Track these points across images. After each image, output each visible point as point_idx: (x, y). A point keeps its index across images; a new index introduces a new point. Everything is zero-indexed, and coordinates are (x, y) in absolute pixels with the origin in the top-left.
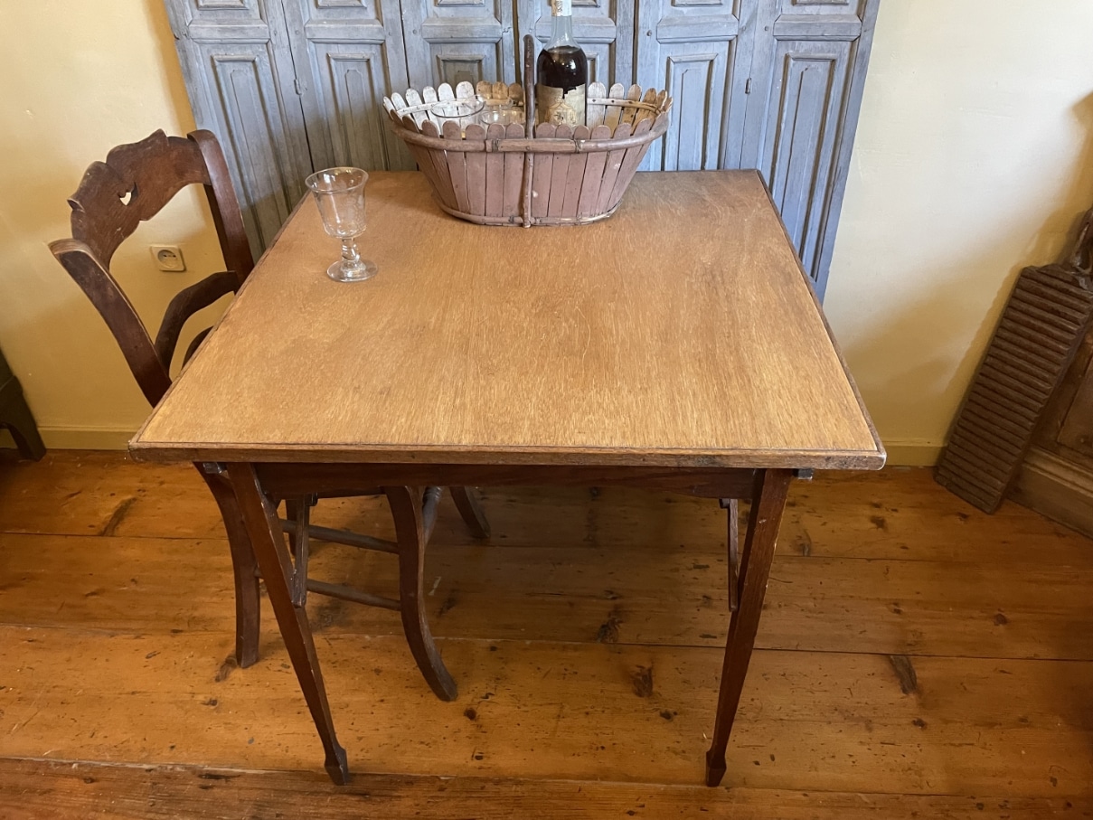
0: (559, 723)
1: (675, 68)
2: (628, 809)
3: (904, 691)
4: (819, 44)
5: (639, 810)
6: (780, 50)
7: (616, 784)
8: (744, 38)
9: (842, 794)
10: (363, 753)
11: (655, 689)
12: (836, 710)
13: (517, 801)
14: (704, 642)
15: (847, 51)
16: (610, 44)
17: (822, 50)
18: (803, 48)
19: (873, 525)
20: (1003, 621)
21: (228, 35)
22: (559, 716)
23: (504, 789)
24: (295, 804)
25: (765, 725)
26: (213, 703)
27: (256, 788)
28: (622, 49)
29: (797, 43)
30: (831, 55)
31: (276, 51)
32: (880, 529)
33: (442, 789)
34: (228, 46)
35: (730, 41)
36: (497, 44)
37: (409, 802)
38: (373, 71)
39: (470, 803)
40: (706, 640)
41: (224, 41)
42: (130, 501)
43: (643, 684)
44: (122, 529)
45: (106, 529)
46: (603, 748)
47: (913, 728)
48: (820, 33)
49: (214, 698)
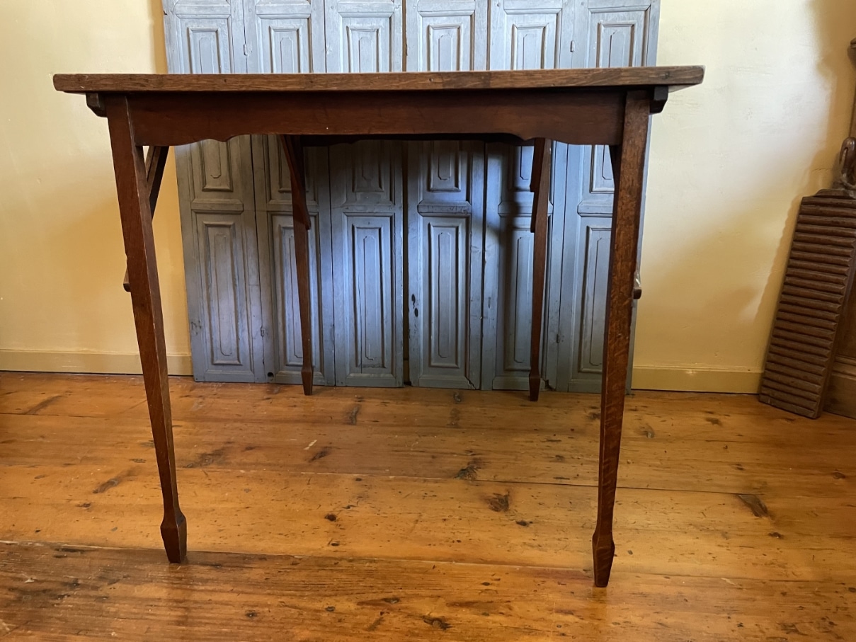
0: (417, 525)
1: (518, 33)
2: (484, 581)
3: (757, 515)
4: (621, 14)
5: (496, 582)
6: (593, 21)
7: (472, 564)
8: (566, 11)
9: (704, 578)
10: (222, 539)
11: (510, 507)
12: (691, 525)
13: (370, 573)
14: (558, 481)
15: (642, 18)
16: (471, 16)
17: (624, 19)
18: (611, 18)
19: (710, 423)
20: (844, 477)
21: (201, 12)
22: (417, 521)
23: (355, 565)
24: (144, 570)
25: (620, 532)
26: (86, 505)
27: (109, 559)
28: (480, 17)
29: (606, 14)
30: (631, 22)
31: (234, 24)
32: (715, 425)
33: (293, 564)
34: (201, 20)
35: (557, 14)
36: (390, 18)
37: (261, 571)
38: (301, 38)
39: (323, 573)
40: (559, 480)
41: (199, 16)
42: (57, 397)
43: (501, 504)
44: (43, 411)
45: (30, 411)
46: (459, 541)
47: (770, 538)
48: (621, 5)
49: (88, 503)
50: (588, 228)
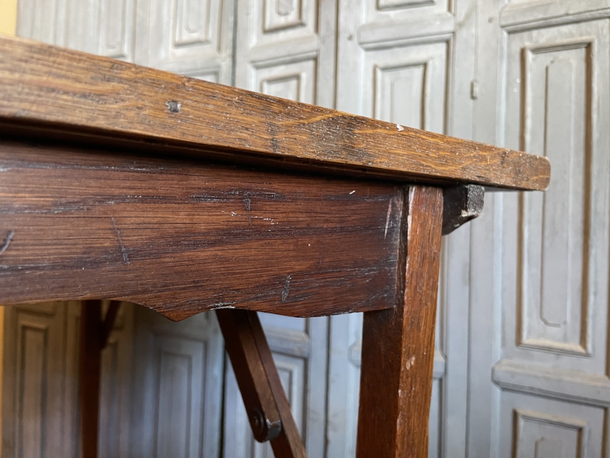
1: (383, 76)
4: (564, 29)
6: (512, 45)
8: (463, 34)
15: (607, 31)
16: (313, 59)
17: (571, 35)
18: (545, 37)
28: (325, 59)
29: (534, 31)
30: (585, 38)
35: (448, 41)
48: (562, 12)
50: (515, 415)
